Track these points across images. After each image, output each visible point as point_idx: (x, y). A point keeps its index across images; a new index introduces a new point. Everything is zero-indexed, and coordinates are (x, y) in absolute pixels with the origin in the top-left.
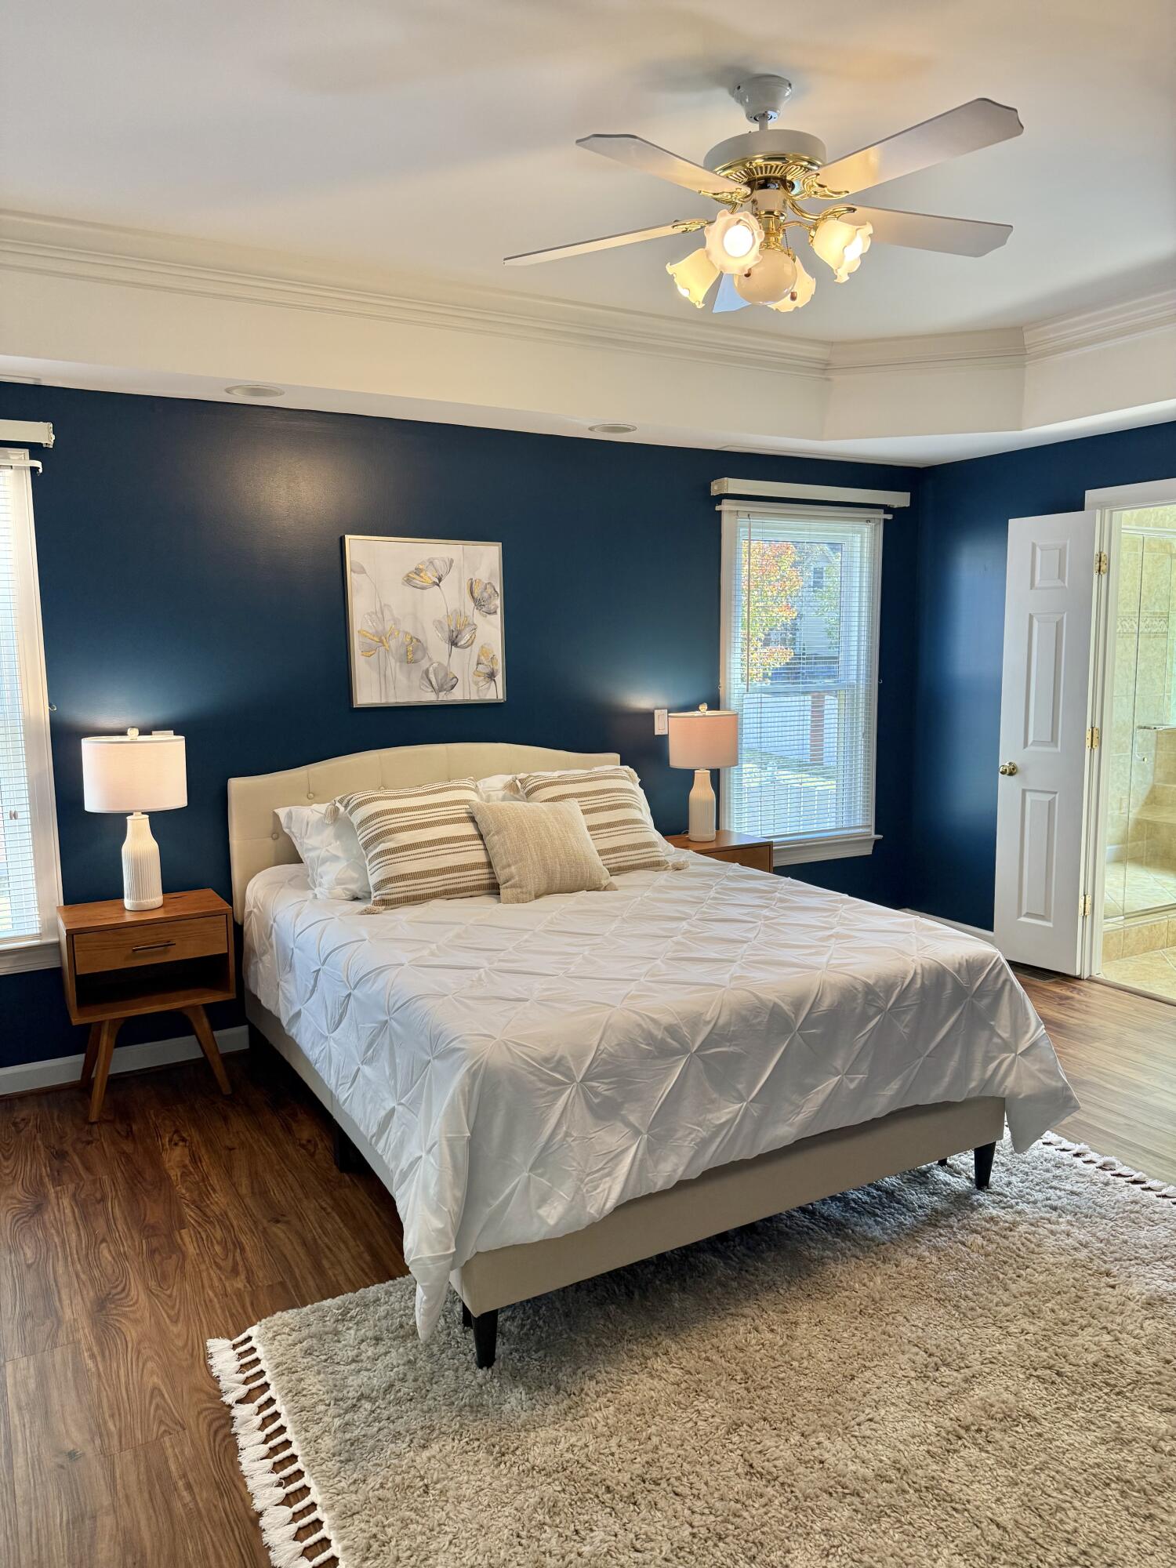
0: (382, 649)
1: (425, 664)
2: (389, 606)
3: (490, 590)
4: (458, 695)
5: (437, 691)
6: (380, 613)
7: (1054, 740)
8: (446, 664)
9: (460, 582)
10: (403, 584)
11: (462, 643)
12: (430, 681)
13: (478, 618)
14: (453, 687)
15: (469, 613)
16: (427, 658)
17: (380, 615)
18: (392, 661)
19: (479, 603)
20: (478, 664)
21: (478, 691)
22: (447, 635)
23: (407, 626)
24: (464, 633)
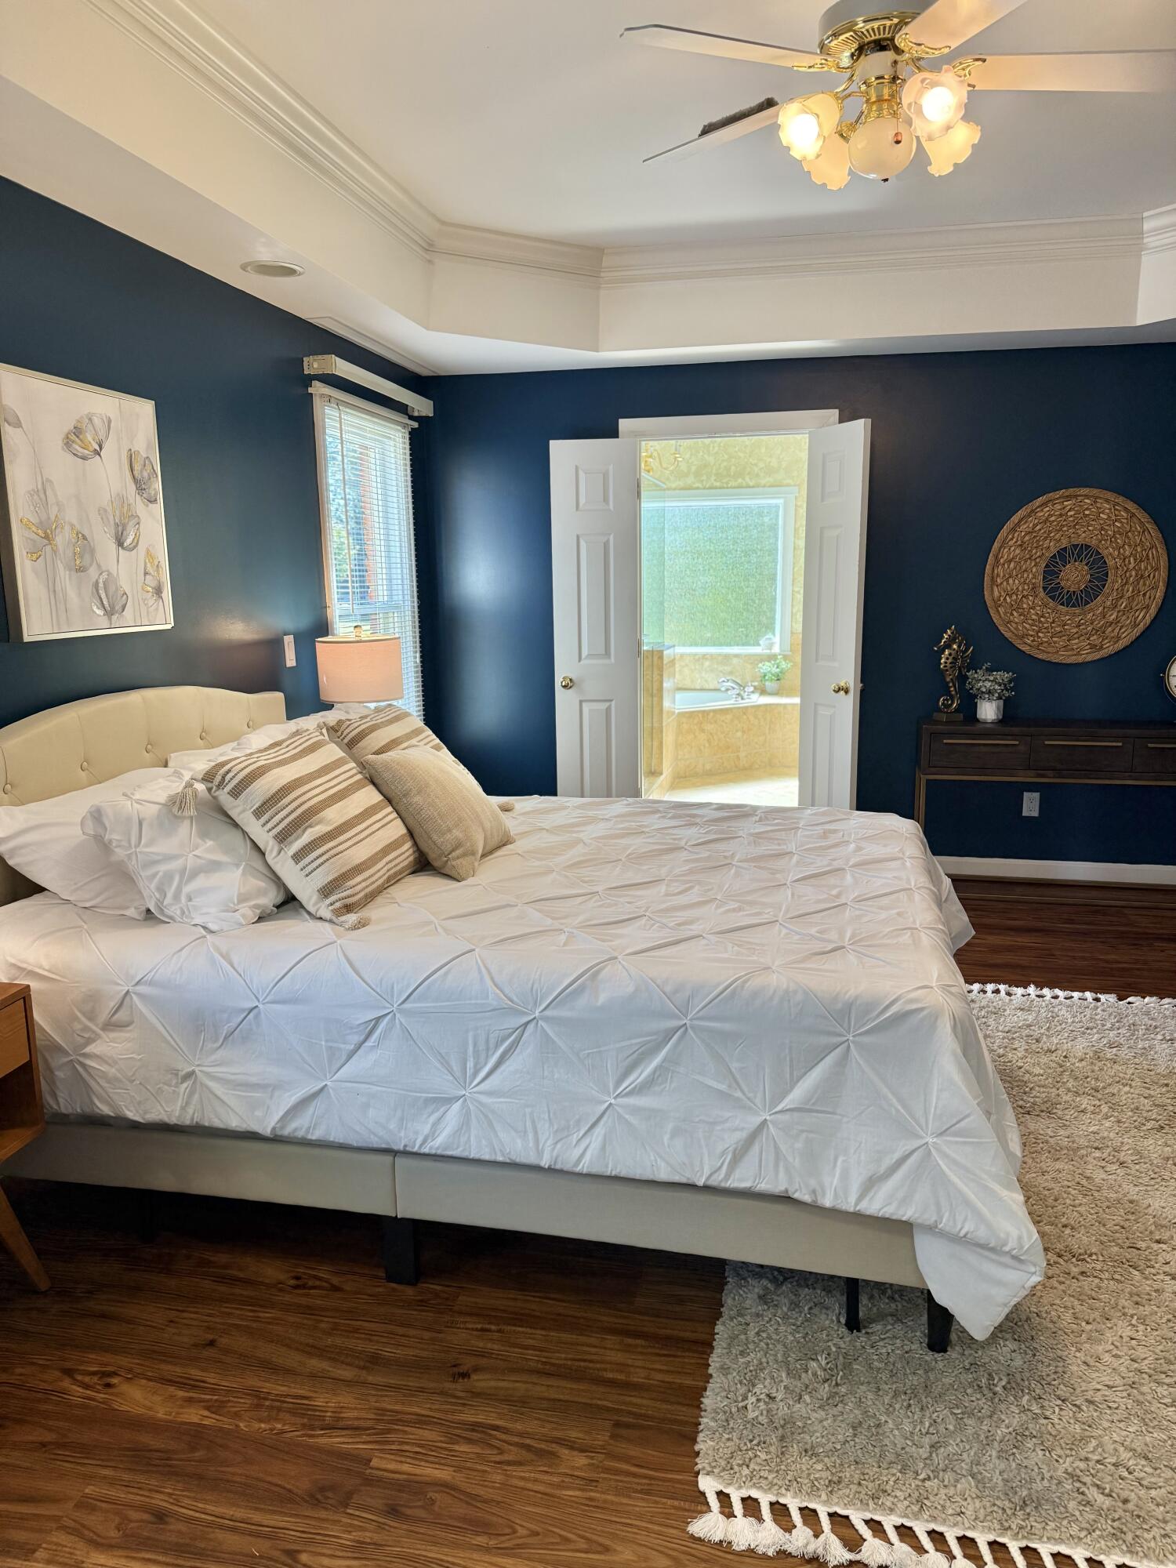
0: (48, 548)
1: (93, 572)
2: (51, 481)
3: (149, 468)
4: (129, 621)
5: (109, 615)
6: (39, 492)
7: (607, 653)
8: (114, 574)
9: (119, 452)
10: (63, 449)
11: (128, 543)
12: (101, 598)
13: (140, 508)
14: (124, 607)
15: (132, 501)
16: (95, 563)
17: (42, 496)
18: (61, 566)
19: (139, 485)
20: (146, 574)
21: (147, 615)
22: (112, 530)
23: (72, 516)
24: (128, 528)
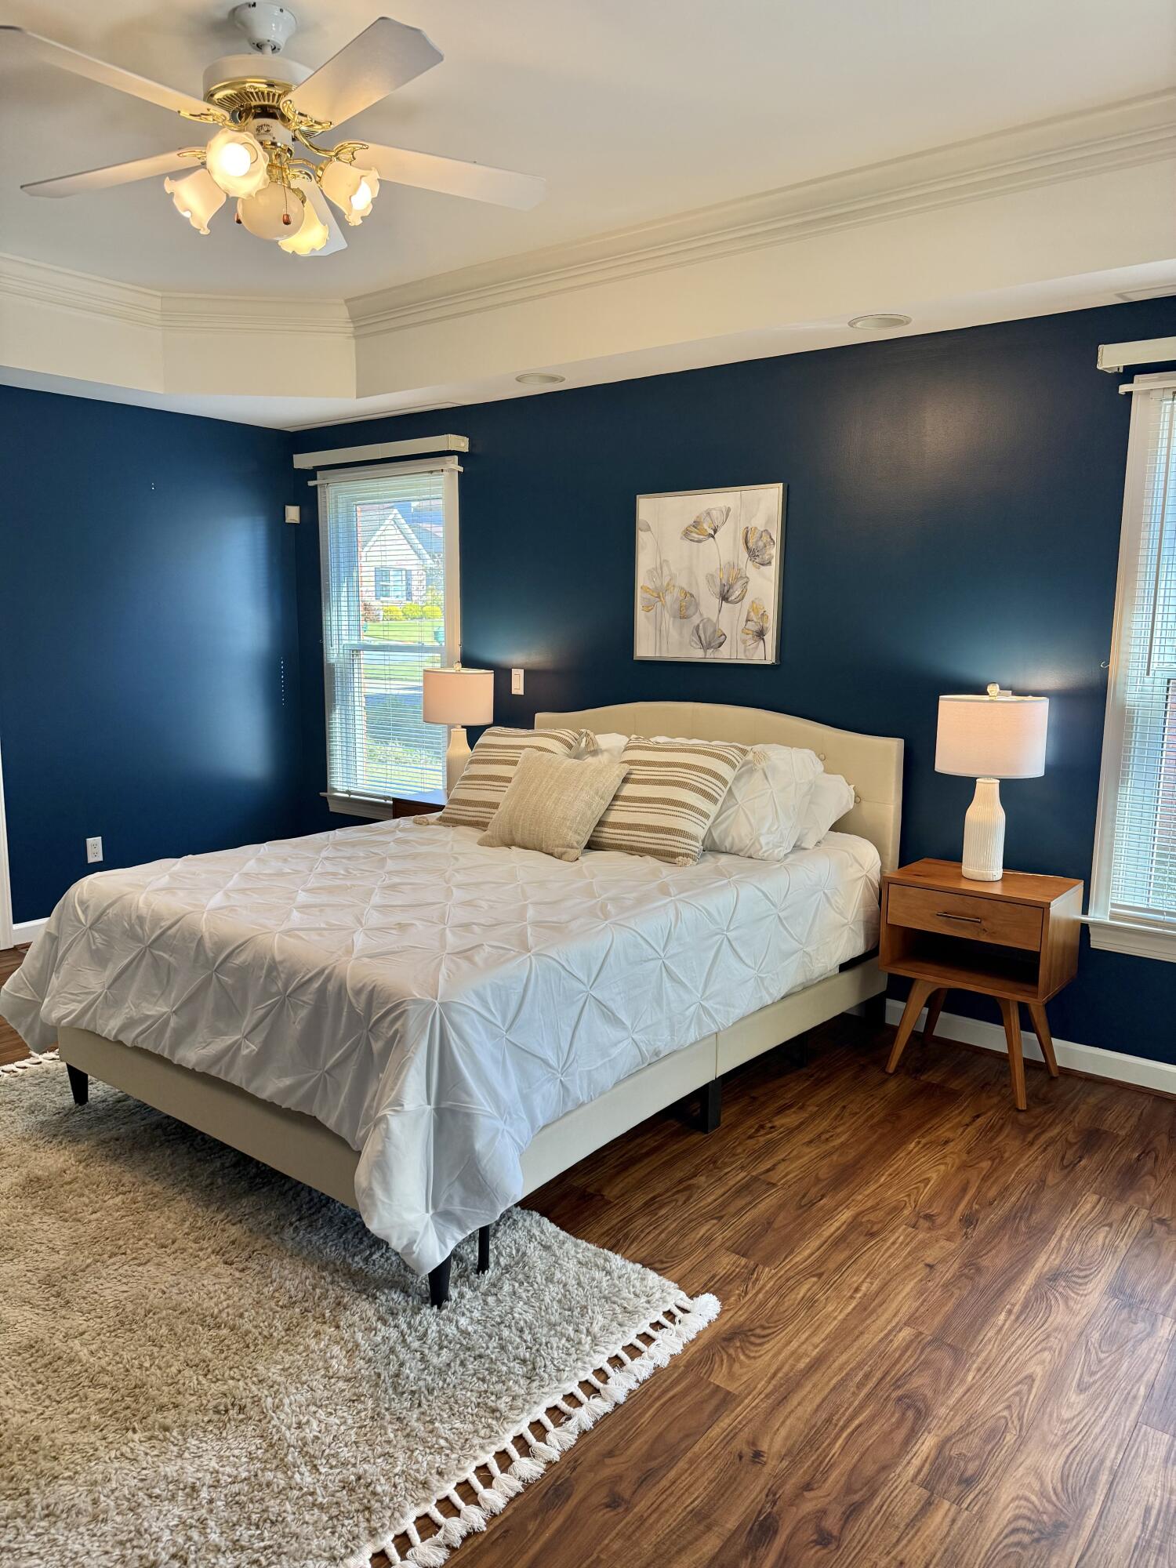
0: (659, 604)
1: (696, 620)
2: (668, 561)
3: (765, 538)
4: (725, 655)
5: (706, 647)
6: (658, 570)
8: (715, 620)
9: (735, 532)
10: (681, 538)
11: (733, 598)
12: (699, 637)
13: (750, 569)
14: (721, 644)
15: (742, 566)
16: (698, 614)
18: (667, 615)
19: (753, 554)
20: (747, 620)
21: (745, 651)
22: (718, 590)
23: (682, 582)
24: (735, 587)
